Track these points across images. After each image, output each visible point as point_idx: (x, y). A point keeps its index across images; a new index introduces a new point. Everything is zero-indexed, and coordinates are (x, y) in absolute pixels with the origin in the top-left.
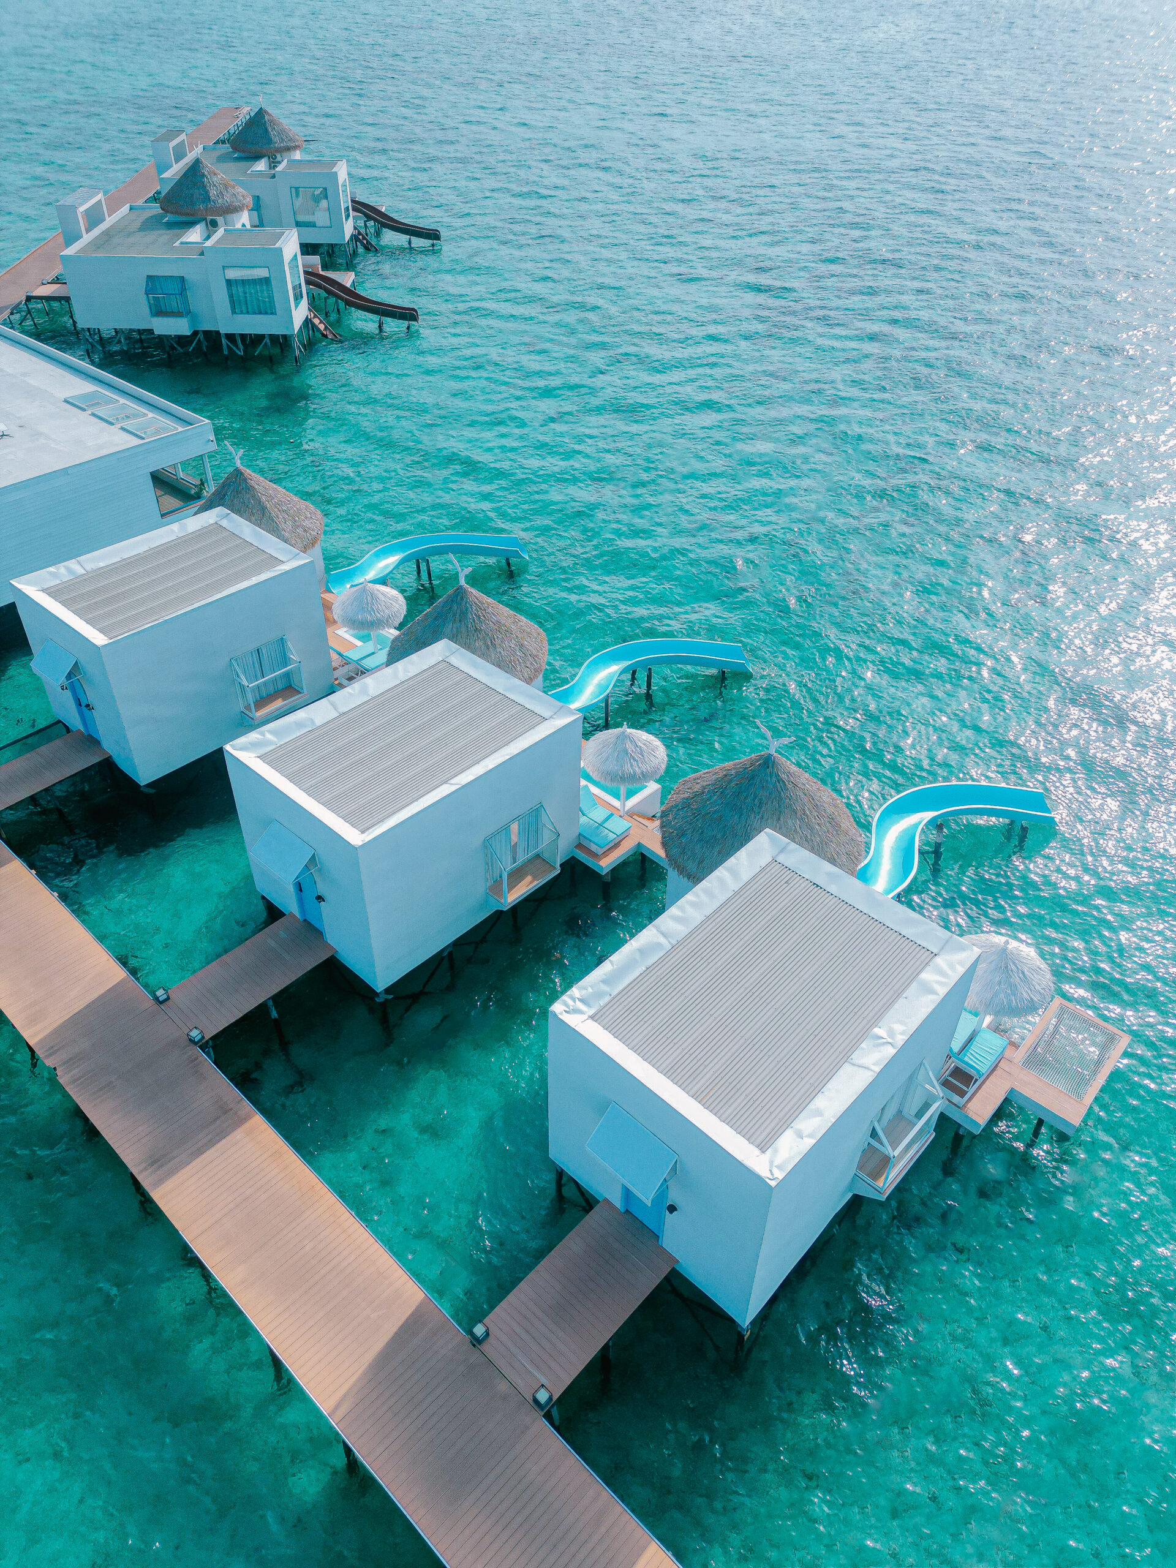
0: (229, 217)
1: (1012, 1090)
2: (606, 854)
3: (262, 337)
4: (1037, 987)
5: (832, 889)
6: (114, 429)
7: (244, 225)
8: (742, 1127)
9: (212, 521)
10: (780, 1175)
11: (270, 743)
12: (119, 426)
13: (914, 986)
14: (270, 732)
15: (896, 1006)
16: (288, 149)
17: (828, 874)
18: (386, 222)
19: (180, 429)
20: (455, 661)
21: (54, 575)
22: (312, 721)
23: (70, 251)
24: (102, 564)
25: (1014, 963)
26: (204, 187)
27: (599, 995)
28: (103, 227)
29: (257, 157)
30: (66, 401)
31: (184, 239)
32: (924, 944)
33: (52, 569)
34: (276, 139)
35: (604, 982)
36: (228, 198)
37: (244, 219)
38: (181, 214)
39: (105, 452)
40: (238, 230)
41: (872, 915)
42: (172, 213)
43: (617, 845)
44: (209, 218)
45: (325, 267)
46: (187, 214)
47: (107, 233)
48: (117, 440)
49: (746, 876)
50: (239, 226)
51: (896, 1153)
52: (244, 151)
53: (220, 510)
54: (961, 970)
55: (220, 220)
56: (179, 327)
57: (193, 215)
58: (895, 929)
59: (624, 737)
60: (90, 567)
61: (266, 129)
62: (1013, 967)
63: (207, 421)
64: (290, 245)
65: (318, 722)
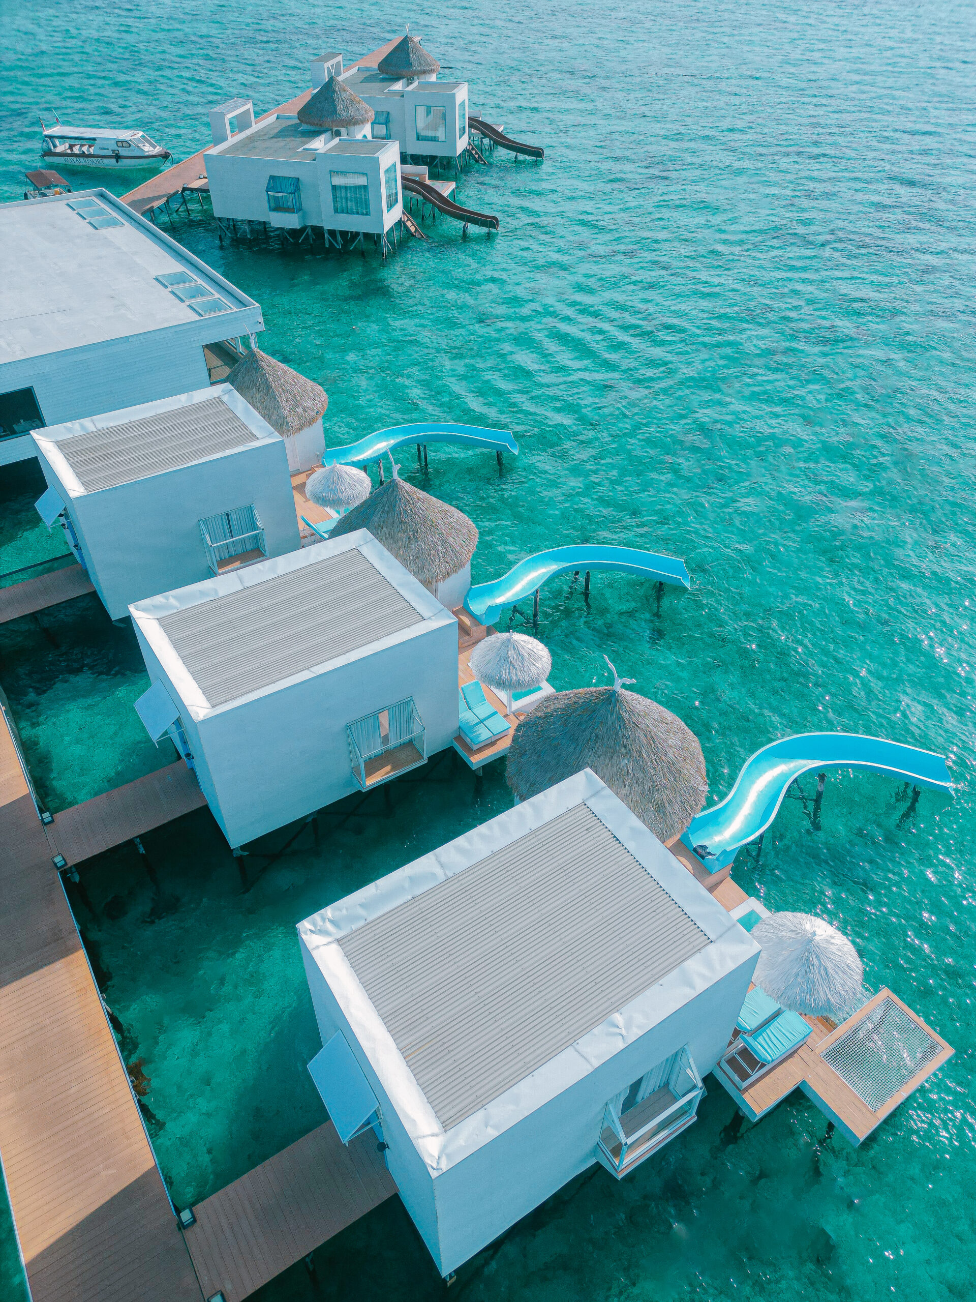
0: (352, 128)
1: (804, 1082)
2: (480, 750)
3: (357, 234)
4: (839, 987)
5: (631, 846)
6: (183, 306)
7: (365, 136)
8: (434, 1097)
9: (216, 395)
10: (445, 1166)
11: (172, 607)
12: (187, 303)
13: (675, 972)
14: (175, 597)
15: (648, 992)
16: (424, 72)
17: (632, 829)
18: (501, 140)
19: (235, 310)
20: (365, 551)
21: (69, 430)
22: (216, 591)
23: (214, 151)
24: (112, 424)
25: (817, 957)
26: (334, 101)
27: (353, 919)
28: (248, 132)
29: (397, 79)
30: (157, 279)
31: (306, 146)
32: (702, 927)
33: (68, 424)
34: (415, 63)
35: (362, 905)
36: (352, 112)
37: (366, 131)
38: (312, 124)
39: (166, 325)
40: (358, 140)
41: (661, 884)
42: (306, 123)
43: (493, 744)
44: (335, 129)
45: (433, 176)
46: (317, 125)
47: (251, 139)
48: (182, 314)
49: (547, 816)
50: (359, 137)
51: (630, 1141)
52: (387, 73)
53: (227, 386)
54: (731, 966)
55: (343, 131)
56: (290, 221)
57: (321, 125)
58: (680, 904)
59: (509, 643)
60: (100, 425)
61: (408, 54)
62: (816, 962)
63: (257, 305)
64: (390, 155)
65: (221, 594)
